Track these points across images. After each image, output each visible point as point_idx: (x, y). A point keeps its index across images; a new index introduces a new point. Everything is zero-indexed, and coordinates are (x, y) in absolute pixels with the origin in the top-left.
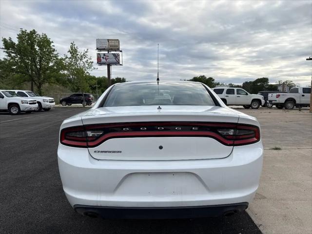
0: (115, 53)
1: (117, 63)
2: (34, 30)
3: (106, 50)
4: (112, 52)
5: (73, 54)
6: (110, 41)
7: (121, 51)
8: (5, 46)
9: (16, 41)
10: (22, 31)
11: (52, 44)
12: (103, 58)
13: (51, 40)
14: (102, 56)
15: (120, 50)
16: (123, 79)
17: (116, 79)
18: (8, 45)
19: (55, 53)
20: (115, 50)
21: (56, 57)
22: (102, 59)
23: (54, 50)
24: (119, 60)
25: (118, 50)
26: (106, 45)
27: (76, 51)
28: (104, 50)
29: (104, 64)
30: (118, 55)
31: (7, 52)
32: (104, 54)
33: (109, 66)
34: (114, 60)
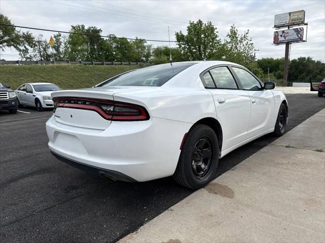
0: (298, 27)
1: (300, 40)
2: (200, 20)
3: (286, 26)
4: (294, 28)
5: (233, 37)
6: (292, 15)
7: (306, 24)
8: (177, 39)
9: (185, 33)
10: (191, 23)
11: (216, 30)
12: (281, 36)
13: (215, 27)
14: (280, 34)
15: (305, 22)
16: (309, 58)
17: (299, 59)
18: (180, 38)
19: (218, 39)
20: (298, 24)
21: (218, 43)
22: (279, 37)
23: (216, 36)
24: (302, 36)
25: (303, 23)
26: (287, 20)
27: (235, 34)
28: (283, 26)
29: (282, 43)
30: (302, 30)
31: (179, 45)
32: (283, 32)
33: (288, 44)
34: (295, 36)
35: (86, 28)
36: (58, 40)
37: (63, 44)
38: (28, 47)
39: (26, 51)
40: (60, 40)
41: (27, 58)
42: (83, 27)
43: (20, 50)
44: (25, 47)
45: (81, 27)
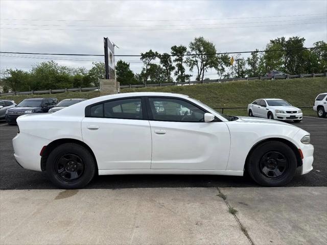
35: (287, 39)
36: (254, 57)
37: (259, 60)
38: (224, 66)
39: (223, 70)
40: (258, 56)
41: (225, 76)
42: (283, 39)
43: (219, 70)
44: (222, 67)
45: (281, 40)
